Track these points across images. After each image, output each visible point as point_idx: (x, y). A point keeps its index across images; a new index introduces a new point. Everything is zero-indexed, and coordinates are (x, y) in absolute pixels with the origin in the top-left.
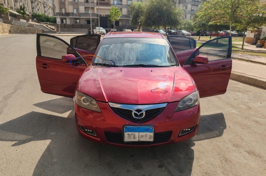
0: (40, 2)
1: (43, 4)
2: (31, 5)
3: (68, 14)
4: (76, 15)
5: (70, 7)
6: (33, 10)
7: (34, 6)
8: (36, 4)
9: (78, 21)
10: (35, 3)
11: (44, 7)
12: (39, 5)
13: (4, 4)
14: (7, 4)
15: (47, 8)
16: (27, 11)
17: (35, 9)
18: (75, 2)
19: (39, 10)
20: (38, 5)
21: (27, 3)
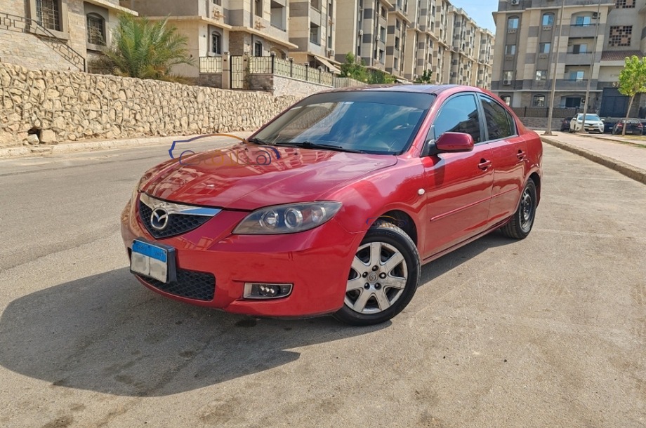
0: (472, 62)
1: (479, 65)
2: (452, 68)
3: (518, 84)
4: (539, 85)
5: (527, 66)
6: (454, 78)
7: (457, 71)
8: (462, 66)
9: (542, 99)
10: (460, 63)
11: (480, 72)
12: (468, 69)
13: (393, 69)
14: (399, 69)
15: (487, 74)
16: (440, 81)
17: (458, 77)
18: (541, 54)
19: (467, 79)
20: (465, 67)
21: (443, 64)
